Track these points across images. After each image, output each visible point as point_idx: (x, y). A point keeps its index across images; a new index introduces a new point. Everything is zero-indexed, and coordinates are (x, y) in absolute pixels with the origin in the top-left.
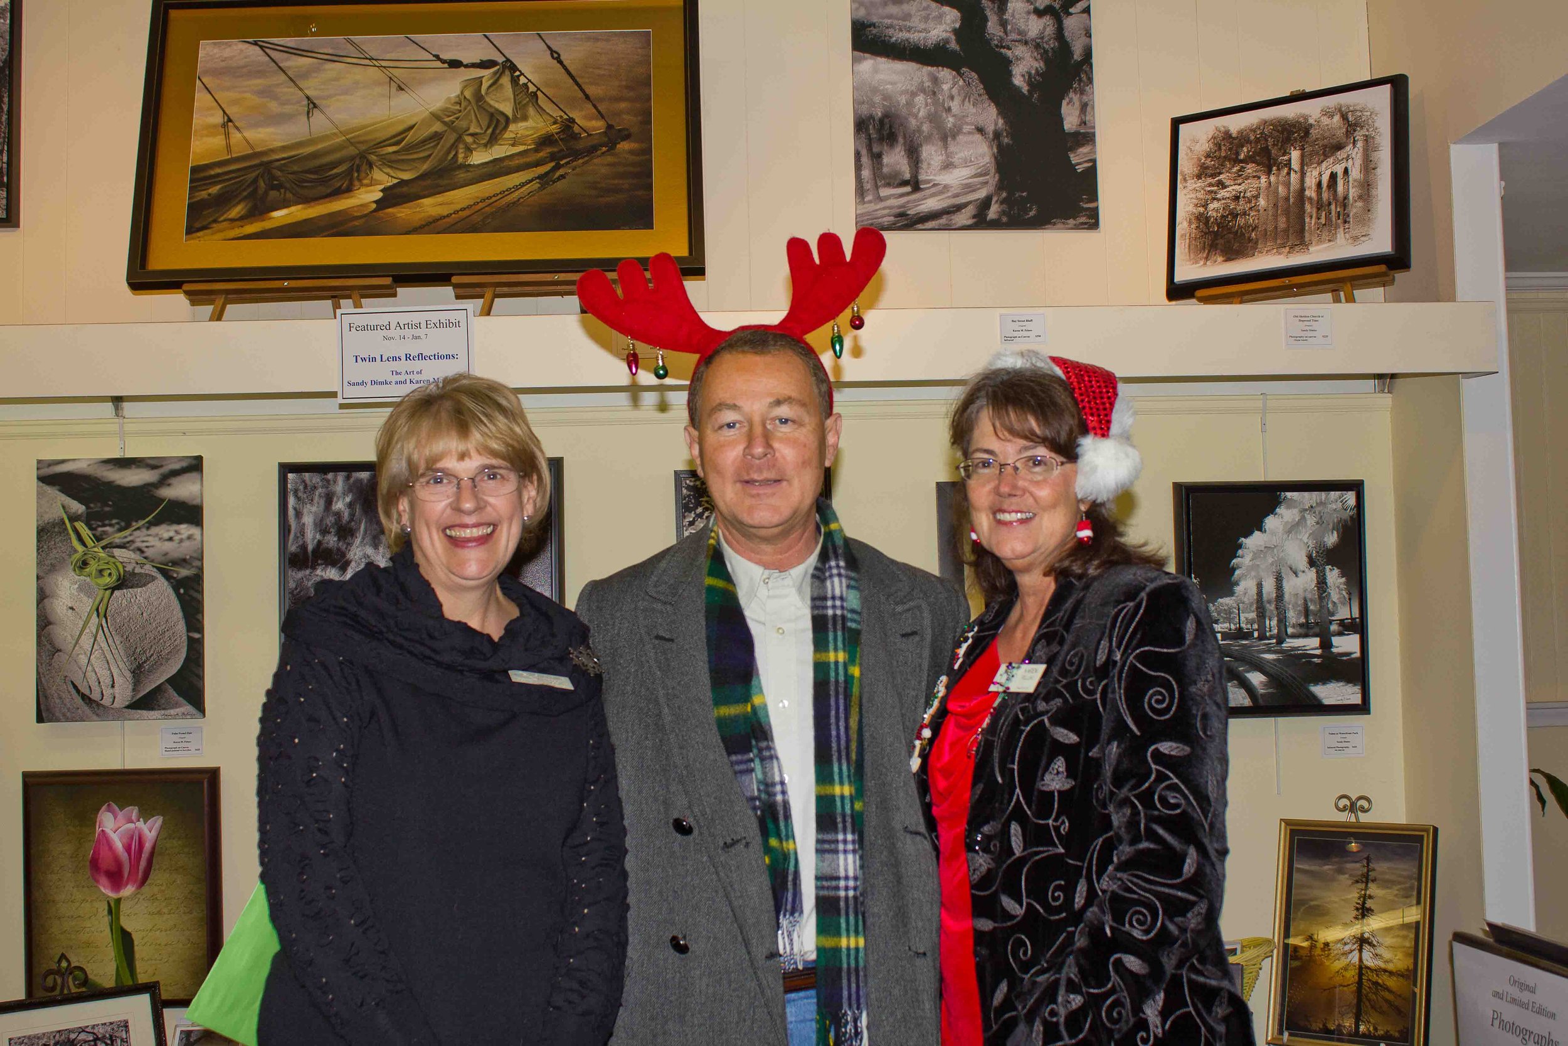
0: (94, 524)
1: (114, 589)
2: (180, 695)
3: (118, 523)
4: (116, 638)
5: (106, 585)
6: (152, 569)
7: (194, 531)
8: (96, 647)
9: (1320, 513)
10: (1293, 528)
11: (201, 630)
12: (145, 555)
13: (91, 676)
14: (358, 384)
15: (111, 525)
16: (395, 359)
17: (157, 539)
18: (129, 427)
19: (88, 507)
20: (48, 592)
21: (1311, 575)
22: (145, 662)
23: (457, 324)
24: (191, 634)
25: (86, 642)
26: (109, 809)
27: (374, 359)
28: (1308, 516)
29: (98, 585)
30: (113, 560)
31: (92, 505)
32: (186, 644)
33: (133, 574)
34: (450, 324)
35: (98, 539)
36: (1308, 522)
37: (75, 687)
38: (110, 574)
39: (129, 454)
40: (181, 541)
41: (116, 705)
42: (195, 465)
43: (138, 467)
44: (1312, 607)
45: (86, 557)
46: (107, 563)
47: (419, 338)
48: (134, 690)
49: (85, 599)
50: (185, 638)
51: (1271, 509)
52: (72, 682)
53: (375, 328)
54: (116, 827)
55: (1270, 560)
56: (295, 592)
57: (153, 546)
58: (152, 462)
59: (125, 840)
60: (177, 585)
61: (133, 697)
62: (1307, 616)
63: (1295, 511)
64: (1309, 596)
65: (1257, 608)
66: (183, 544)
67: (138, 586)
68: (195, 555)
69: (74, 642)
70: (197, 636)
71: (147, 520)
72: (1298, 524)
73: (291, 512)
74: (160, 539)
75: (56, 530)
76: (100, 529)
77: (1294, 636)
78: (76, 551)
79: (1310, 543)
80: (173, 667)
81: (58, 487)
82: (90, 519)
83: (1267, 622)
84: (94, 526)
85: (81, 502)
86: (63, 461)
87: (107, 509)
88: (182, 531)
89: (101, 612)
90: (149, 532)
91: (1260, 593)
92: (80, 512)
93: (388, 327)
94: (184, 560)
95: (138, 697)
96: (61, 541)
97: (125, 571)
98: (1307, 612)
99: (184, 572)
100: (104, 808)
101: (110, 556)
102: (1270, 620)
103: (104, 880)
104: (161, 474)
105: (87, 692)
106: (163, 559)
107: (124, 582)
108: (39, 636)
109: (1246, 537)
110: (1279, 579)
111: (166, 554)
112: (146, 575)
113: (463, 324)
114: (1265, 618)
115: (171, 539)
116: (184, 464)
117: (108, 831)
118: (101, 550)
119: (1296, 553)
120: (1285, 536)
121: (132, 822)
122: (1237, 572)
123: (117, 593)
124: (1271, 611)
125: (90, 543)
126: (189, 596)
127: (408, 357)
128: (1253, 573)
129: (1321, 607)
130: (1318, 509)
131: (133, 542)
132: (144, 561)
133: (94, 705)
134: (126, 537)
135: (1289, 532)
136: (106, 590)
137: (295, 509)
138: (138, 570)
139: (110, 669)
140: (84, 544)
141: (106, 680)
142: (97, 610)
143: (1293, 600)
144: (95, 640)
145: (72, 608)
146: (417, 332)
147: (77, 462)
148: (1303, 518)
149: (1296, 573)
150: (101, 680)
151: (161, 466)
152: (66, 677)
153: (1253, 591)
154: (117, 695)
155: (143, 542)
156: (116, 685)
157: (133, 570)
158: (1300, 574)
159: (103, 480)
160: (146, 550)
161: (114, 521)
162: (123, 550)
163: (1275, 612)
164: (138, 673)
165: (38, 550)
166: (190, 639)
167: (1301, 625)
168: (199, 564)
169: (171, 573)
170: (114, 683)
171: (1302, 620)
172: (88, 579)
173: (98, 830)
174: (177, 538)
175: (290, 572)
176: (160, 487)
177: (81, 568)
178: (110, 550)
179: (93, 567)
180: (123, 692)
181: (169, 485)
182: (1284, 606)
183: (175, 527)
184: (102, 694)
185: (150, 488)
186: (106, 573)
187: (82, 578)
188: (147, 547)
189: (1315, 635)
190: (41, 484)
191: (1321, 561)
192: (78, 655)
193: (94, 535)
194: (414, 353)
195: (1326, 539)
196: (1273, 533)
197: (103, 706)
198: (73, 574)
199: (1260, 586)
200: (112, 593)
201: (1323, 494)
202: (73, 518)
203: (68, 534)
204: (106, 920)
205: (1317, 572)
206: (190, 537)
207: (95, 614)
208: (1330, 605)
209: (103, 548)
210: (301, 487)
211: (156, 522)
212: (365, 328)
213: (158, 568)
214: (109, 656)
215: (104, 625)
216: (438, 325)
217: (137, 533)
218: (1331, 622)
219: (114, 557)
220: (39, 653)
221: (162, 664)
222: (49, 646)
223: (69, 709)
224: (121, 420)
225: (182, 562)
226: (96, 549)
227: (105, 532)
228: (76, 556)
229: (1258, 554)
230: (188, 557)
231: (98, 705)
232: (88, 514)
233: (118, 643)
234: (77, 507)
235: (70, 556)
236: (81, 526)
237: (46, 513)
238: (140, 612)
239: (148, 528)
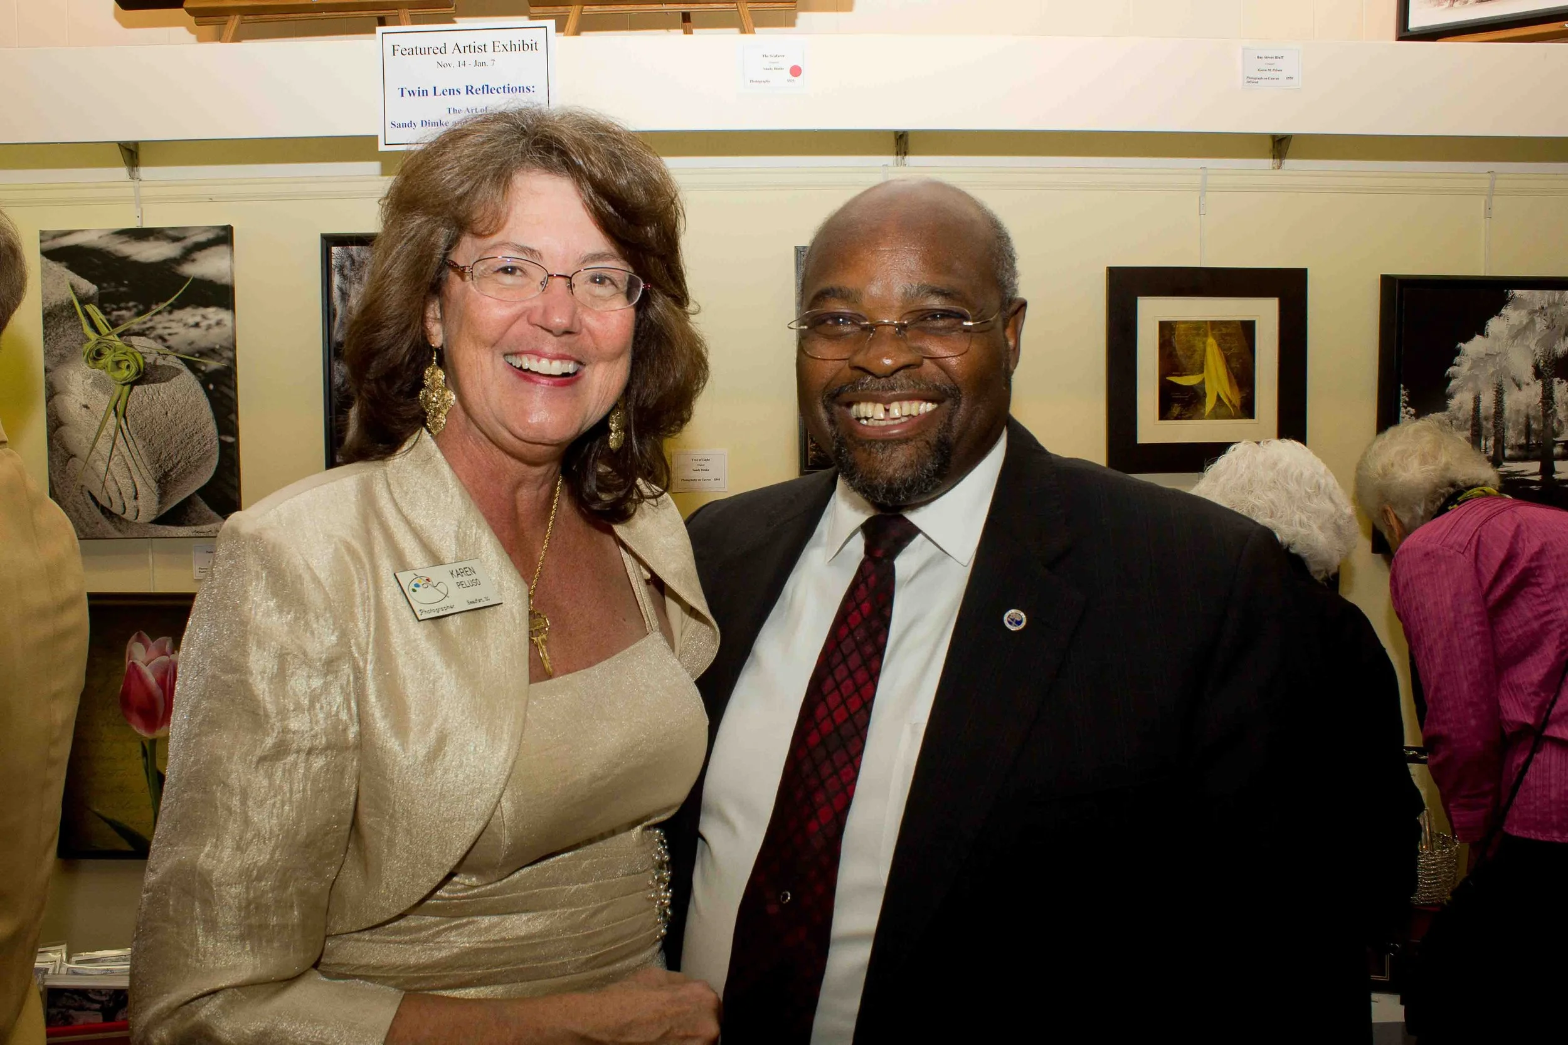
0: (108, 306)
1: (133, 384)
2: (213, 508)
3: (135, 306)
4: (138, 442)
5: (124, 380)
6: (176, 360)
7: (224, 315)
8: (115, 452)
9: (1552, 314)
10: (1519, 333)
11: (234, 432)
12: (168, 344)
13: (110, 485)
14: (404, 125)
15: (128, 309)
16: (452, 92)
17: (181, 324)
18: (146, 192)
19: (100, 288)
20: (58, 388)
21: (1537, 388)
22: (171, 470)
23: (534, 47)
24: (223, 438)
25: (104, 446)
26: (140, 639)
27: (425, 93)
28: (1538, 319)
29: (115, 379)
30: (130, 350)
31: (105, 285)
32: (217, 449)
33: (155, 367)
34: (523, 46)
35: (114, 324)
36: (1538, 326)
37: (93, 498)
38: (128, 367)
39: (147, 225)
40: (209, 327)
41: (140, 519)
42: (224, 237)
43: (157, 239)
44: (1534, 426)
45: (99, 347)
46: (125, 354)
47: (483, 64)
48: (160, 502)
49: (101, 395)
50: (216, 442)
51: (1495, 311)
52: (89, 492)
53: (426, 51)
54: (148, 660)
55: (1492, 370)
56: (342, 389)
57: (176, 334)
58: (171, 233)
59: (158, 675)
60: (206, 379)
61: (160, 509)
62: (1528, 437)
63: (1524, 312)
64: (1532, 413)
65: (1473, 425)
66: (211, 331)
67: (160, 381)
68: (225, 344)
69: (90, 446)
70: (230, 439)
71: (169, 302)
72: (1526, 328)
73: (336, 293)
74: (185, 325)
75: (65, 314)
76: (115, 313)
77: (1512, 459)
78: (88, 340)
79: (1538, 351)
80: (205, 476)
81: (64, 264)
82: (104, 301)
83: (1483, 442)
84: (108, 310)
85: (92, 281)
86: (69, 233)
87: (122, 289)
88: (210, 316)
89: (120, 411)
90: (172, 317)
91: (1476, 409)
92: (91, 292)
93: (443, 50)
94: (213, 350)
95: (164, 511)
96: (71, 328)
97: (145, 363)
98: (1528, 431)
99: (213, 365)
100: (134, 637)
101: (128, 345)
102: (1486, 440)
103: (136, 718)
104: (185, 248)
105: (106, 504)
106: (189, 349)
107: (145, 376)
108: (50, 439)
109: (1465, 342)
110: (1499, 392)
111: (191, 343)
112: (170, 368)
113: (541, 46)
114: (1481, 438)
115: (197, 325)
116: (210, 235)
117: (139, 663)
118: (117, 339)
119: (1521, 363)
120: (1510, 342)
121: (165, 654)
122: (1453, 383)
123: (137, 389)
124: (1488, 429)
125: (104, 330)
126: (222, 393)
127: (469, 90)
128: (1470, 385)
129: (1544, 425)
130: (1549, 311)
131: (153, 328)
132: (167, 351)
133: (115, 519)
134: (145, 323)
135: (1514, 337)
136: (124, 385)
137: (341, 289)
138: (160, 362)
139: (132, 478)
140: (97, 331)
141: (128, 491)
142: (115, 408)
143: (1514, 417)
144: (114, 444)
145: (86, 407)
146: (481, 57)
147: (86, 233)
148: (1532, 322)
149: (1519, 386)
150: (123, 491)
151: (184, 238)
152: (82, 486)
153: (1469, 405)
154: (141, 509)
155: (165, 328)
156: (140, 496)
157: (155, 361)
158: (1524, 387)
159: (117, 254)
160: (167, 337)
161: (131, 304)
162: (143, 338)
163: (1492, 431)
164: (164, 483)
165: (45, 338)
166: (223, 444)
167: (1521, 447)
168: (230, 354)
169: (198, 366)
170: (137, 494)
171: (1523, 441)
172: (104, 373)
173: (128, 663)
174: (204, 324)
175: (336, 364)
176: (184, 263)
177: (94, 359)
178: (128, 338)
179: (108, 358)
180: (147, 505)
181: (193, 261)
182: (1503, 424)
183: (202, 311)
184: (125, 507)
185: (173, 265)
186: (124, 365)
187: (96, 370)
188: (170, 334)
189: (1535, 459)
190: (45, 260)
191: (1548, 372)
192: (95, 461)
193: (108, 320)
194: (477, 85)
195: (1556, 346)
196: (1497, 338)
197: (127, 521)
198: (86, 365)
199: (1477, 400)
200: (131, 389)
201: (1557, 294)
202: (84, 300)
203: (78, 318)
204: (141, 762)
205: (1543, 385)
206: (219, 323)
207: (113, 414)
208: (1555, 424)
209: (120, 335)
210: (348, 264)
211: (180, 305)
212: (413, 51)
213: (181, 359)
214: (131, 464)
215: (124, 426)
216: (508, 48)
217: (158, 318)
218: (1555, 443)
219: (131, 346)
220: (50, 458)
221: (190, 473)
222: (62, 451)
223: (87, 525)
224: (136, 183)
225: (211, 352)
226: (111, 337)
227: (120, 317)
228: (88, 346)
229: (1477, 363)
230: (217, 347)
231: (121, 519)
232: (100, 294)
233: (140, 447)
234: (88, 287)
235: (81, 344)
236: (92, 309)
237: (52, 293)
238: (164, 412)
239: (170, 312)
